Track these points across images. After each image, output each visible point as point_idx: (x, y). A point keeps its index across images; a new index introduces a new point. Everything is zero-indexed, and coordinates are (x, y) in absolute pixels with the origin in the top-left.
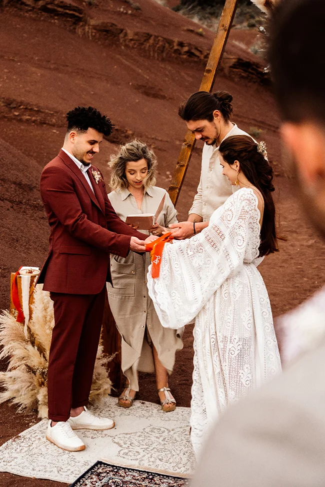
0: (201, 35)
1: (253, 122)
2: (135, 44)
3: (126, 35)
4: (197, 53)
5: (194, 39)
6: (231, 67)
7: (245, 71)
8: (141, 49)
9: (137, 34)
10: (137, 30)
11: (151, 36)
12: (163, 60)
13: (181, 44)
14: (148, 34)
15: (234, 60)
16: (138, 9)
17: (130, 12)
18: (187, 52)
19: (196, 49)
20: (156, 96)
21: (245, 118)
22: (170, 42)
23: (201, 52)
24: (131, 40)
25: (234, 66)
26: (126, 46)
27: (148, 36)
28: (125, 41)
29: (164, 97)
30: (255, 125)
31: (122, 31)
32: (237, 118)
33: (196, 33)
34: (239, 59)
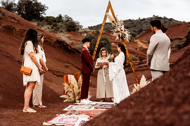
1: (65, 62)
2: (19, 33)
3: (16, 30)
6: (54, 43)
7: (59, 44)
8: (22, 35)
9: (20, 30)
10: (20, 28)
11: (26, 30)
14: (24, 30)
15: (55, 40)
16: (18, 21)
17: (16, 22)
21: (62, 60)
24: (18, 32)
25: (56, 42)
26: (16, 34)
28: (15, 32)
30: (66, 63)
31: (14, 28)
32: (60, 60)
33: (41, 30)
34: (57, 40)
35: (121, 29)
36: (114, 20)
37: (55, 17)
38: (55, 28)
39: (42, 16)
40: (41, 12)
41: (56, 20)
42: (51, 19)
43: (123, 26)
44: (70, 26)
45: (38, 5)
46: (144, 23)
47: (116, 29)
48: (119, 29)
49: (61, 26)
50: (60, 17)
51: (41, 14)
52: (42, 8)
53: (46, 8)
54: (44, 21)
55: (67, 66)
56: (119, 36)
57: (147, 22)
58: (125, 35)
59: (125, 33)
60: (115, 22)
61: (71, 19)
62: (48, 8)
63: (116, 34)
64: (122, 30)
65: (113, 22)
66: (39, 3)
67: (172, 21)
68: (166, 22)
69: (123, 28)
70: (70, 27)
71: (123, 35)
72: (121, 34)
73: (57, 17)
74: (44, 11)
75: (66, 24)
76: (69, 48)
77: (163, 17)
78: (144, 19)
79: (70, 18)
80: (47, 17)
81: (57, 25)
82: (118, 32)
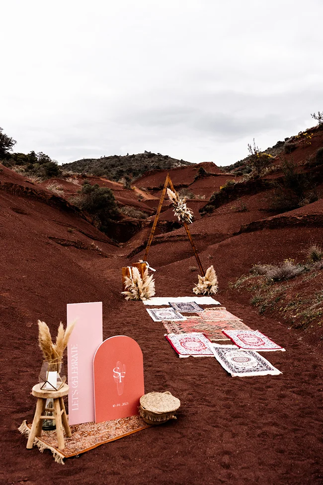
0: (33, 184)
1: (67, 225)
2: (5, 188)
4: (35, 193)
5: (32, 186)
7: (56, 202)
8: (8, 190)
9: (6, 183)
10: (6, 181)
12: (19, 196)
13: (27, 188)
18: (30, 192)
19: (34, 190)
20: (22, 213)
21: (63, 223)
22: (22, 187)
23: (36, 193)
24: (3, 186)
25: (51, 199)
27: (12, 184)
29: (26, 214)
30: (68, 227)
32: (60, 223)
33: (31, 183)
34: (53, 196)
35: (184, 208)
36: (175, 197)
37: (26, 154)
38: (30, 170)
39: (8, 153)
40: (6, 148)
41: (27, 159)
42: (21, 156)
43: (185, 205)
44: (50, 169)
45: (3, 138)
46: (134, 160)
47: (178, 209)
48: (181, 209)
49: (39, 169)
50: (33, 154)
51: (7, 149)
52: (9, 143)
53: (14, 143)
54: (12, 160)
55: (70, 232)
56: (181, 216)
57: (137, 159)
58: (188, 215)
59: (188, 213)
60: (176, 200)
61: (49, 158)
62: (16, 142)
63: (178, 214)
64: (184, 210)
65: (174, 199)
66: (4, 136)
67: (167, 159)
68: (161, 160)
69: (185, 208)
70: (51, 171)
71: (186, 215)
72: (183, 215)
73: (29, 154)
74: (10, 146)
75: (46, 166)
76: (68, 205)
77: (157, 154)
78: (133, 156)
79: (47, 156)
80: (15, 153)
81: (34, 167)
82: (179, 212)
